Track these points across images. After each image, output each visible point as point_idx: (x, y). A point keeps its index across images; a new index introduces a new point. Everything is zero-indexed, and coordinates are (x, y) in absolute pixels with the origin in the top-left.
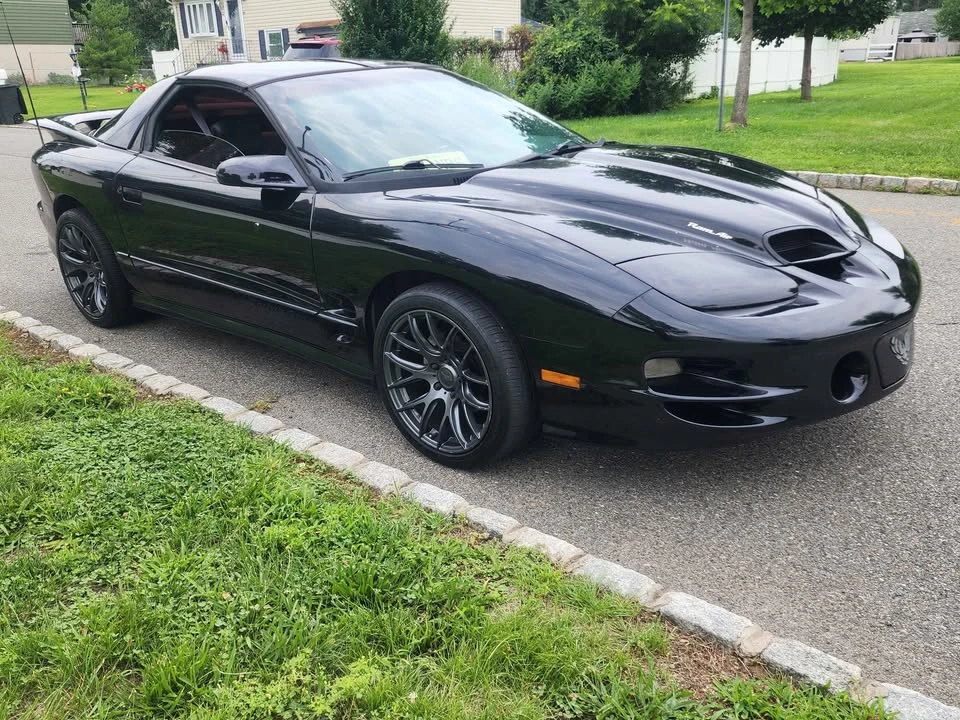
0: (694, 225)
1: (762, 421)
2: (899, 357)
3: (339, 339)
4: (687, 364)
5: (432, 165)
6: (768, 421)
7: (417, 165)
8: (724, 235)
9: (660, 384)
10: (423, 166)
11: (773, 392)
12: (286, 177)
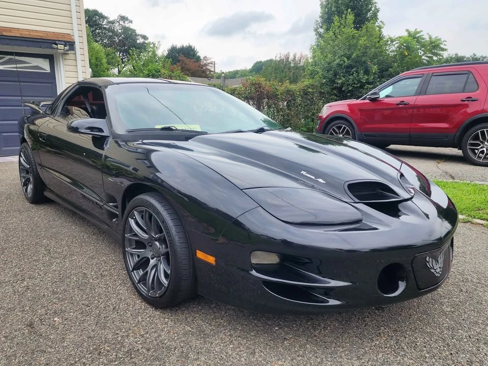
0: (304, 173)
1: (328, 302)
2: (433, 271)
3: (114, 220)
4: (284, 258)
5: (177, 130)
6: (333, 302)
7: (169, 129)
8: (320, 180)
9: (261, 269)
10: (172, 130)
11: (334, 283)
12: (100, 130)
